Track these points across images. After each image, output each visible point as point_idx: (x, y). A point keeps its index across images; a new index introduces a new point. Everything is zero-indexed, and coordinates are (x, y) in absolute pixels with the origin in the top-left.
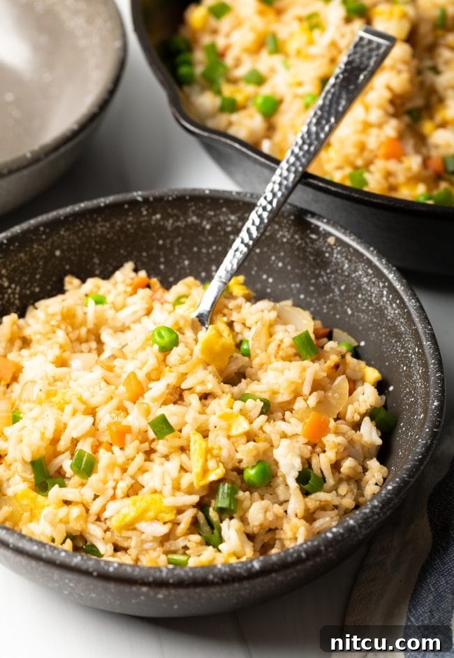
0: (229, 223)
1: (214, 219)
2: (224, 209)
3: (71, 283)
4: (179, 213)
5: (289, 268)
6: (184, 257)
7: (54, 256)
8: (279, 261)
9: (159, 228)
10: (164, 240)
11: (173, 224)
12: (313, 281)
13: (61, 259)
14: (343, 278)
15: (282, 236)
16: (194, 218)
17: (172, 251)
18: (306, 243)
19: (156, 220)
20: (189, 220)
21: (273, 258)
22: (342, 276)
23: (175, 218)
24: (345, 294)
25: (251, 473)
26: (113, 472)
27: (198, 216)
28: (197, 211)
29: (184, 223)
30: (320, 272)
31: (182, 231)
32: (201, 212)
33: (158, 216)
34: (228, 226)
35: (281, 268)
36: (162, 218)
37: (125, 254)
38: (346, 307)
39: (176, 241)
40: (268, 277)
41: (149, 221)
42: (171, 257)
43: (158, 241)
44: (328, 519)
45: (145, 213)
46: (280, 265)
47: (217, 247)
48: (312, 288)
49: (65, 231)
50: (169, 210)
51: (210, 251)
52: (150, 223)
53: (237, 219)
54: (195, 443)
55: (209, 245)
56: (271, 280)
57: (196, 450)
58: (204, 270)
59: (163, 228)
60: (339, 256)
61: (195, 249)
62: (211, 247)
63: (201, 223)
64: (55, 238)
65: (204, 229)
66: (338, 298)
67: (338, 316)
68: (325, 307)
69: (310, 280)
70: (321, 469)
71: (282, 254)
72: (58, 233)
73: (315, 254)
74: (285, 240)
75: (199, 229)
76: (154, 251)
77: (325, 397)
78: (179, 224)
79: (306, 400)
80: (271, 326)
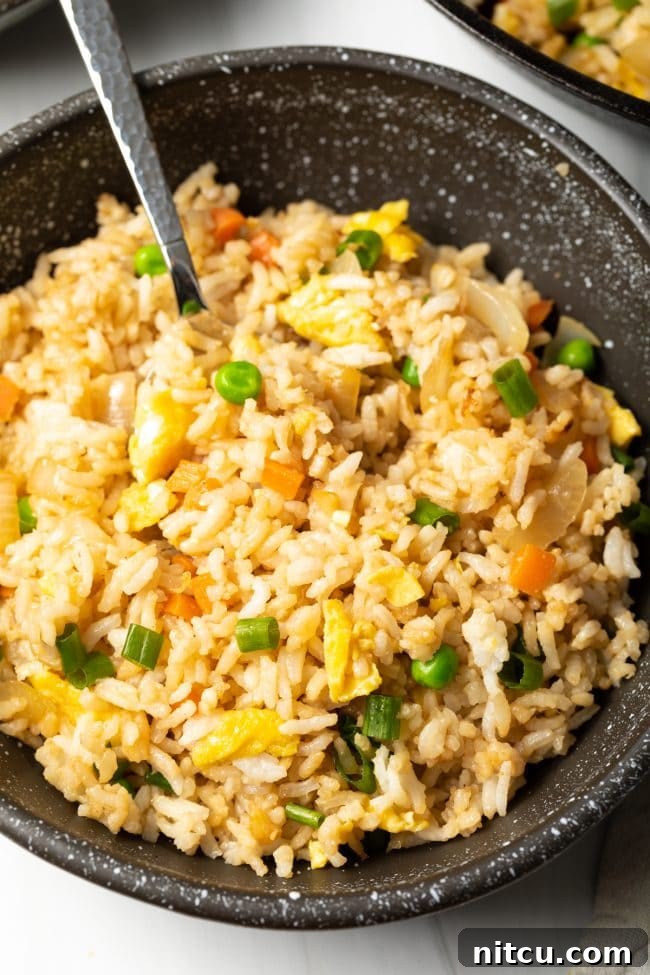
0: (382, 106)
1: (356, 100)
2: (375, 88)
3: (108, 213)
4: (293, 90)
5: (485, 186)
6: (303, 151)
7: (78, 167)
8: (469, 172)
9: (259, 110)
10: (268, 127)
11: (284, 103)
12: (527, 216)
13: (90, 171)
14: (580, 228)
15: (473, 138)
16: (322, 97)
17: (283, 144)
18: (516, 157)
19: (255, 100)
20: (313, 100)
21: (458, 166)
22: (578, 223)
23: (288, 96)
24: (582, 254)
25: (424, 671)
26: (193, 668)
27: (328, 94)
28: (327, 87)
29: (304, 103)
30: (539, 206)
31: (300, 114)
32: (333, 89)
33: (259, 95)
34: (381, 111)
35: (470, 184)
36: (265, 97)
37: (201, 150)
38: (582, 274)
39: (289, 129)
40: (449, 194)
41: (243, 102)
42: (280, 152)
43: (257, 128)
44: (548, 734)
45: (235, 91)
46: (470, 178)
47: (361, 140)
48: (524, 227)
49: (97, 131)
50: (278, 86)
51: (349, 144)
52: (245, 103)
53: (396, 103)
54: (331, 627)
55: (346, 136)
56: (452, 199)
57: (332, 644)
58: (337, 173)
59: (269, 110)
60: (574, 194)
61: (323, 141)
62: (350, 139)
63: (334, 103)
64: (79, 144)
65: (338, 112)
66: (569, 255)
67: (567, 284)
68: (546, 262)
69: (521, 214)
70: (538, 642)
71: (474, 163)
72: (85, 134)
73: (532, 176)
74: (480, 144)
75: (331, 111)
76: (251, 144)
77: (549, 499)
78: (295, 104)
79: (514, 512)
80: (457, 341)
